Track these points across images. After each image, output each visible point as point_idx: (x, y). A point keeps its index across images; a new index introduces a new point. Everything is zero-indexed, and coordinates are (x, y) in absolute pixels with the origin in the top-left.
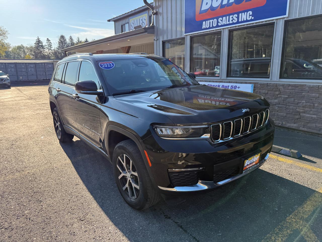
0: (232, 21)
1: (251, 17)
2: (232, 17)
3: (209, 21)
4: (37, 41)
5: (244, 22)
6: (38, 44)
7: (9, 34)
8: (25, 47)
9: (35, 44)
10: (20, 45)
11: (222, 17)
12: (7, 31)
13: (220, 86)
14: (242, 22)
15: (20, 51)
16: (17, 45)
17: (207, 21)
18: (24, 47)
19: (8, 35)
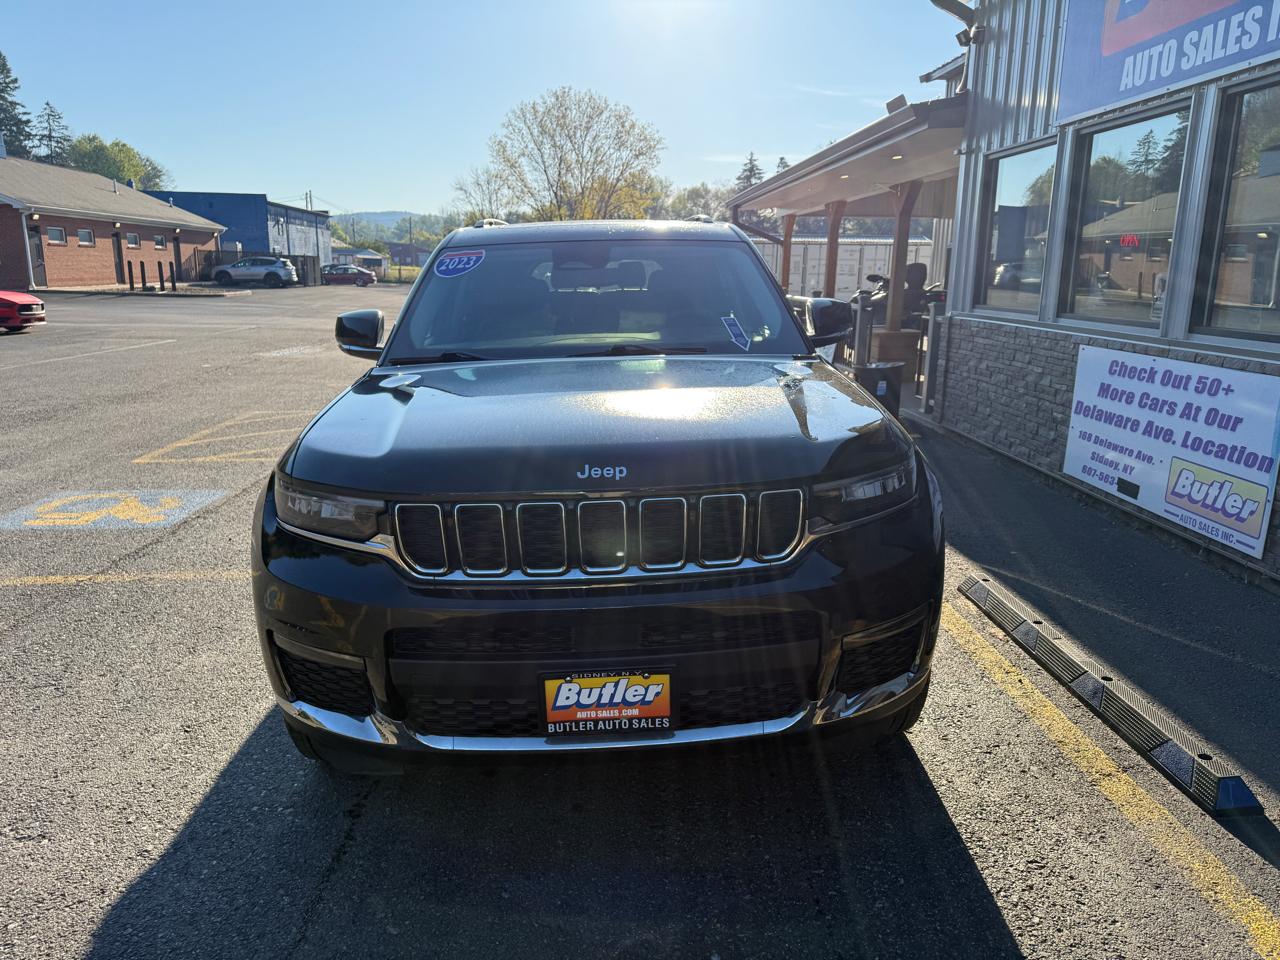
0: (1238, 40)
2: (1241, 24)
3: (1147, 52)
4: (746, 170)
6: (748, 178)
7: (666, 148)
8: (713, 191)
9: (737, 182)
10: (698, 184)
11: (1199, 27)
12: (660, 139)
13: (1156, 372)
15: (695, 205)
16: (689, 187)
17: (1138, 52)
18: (707, 191)
19: (661, 152)
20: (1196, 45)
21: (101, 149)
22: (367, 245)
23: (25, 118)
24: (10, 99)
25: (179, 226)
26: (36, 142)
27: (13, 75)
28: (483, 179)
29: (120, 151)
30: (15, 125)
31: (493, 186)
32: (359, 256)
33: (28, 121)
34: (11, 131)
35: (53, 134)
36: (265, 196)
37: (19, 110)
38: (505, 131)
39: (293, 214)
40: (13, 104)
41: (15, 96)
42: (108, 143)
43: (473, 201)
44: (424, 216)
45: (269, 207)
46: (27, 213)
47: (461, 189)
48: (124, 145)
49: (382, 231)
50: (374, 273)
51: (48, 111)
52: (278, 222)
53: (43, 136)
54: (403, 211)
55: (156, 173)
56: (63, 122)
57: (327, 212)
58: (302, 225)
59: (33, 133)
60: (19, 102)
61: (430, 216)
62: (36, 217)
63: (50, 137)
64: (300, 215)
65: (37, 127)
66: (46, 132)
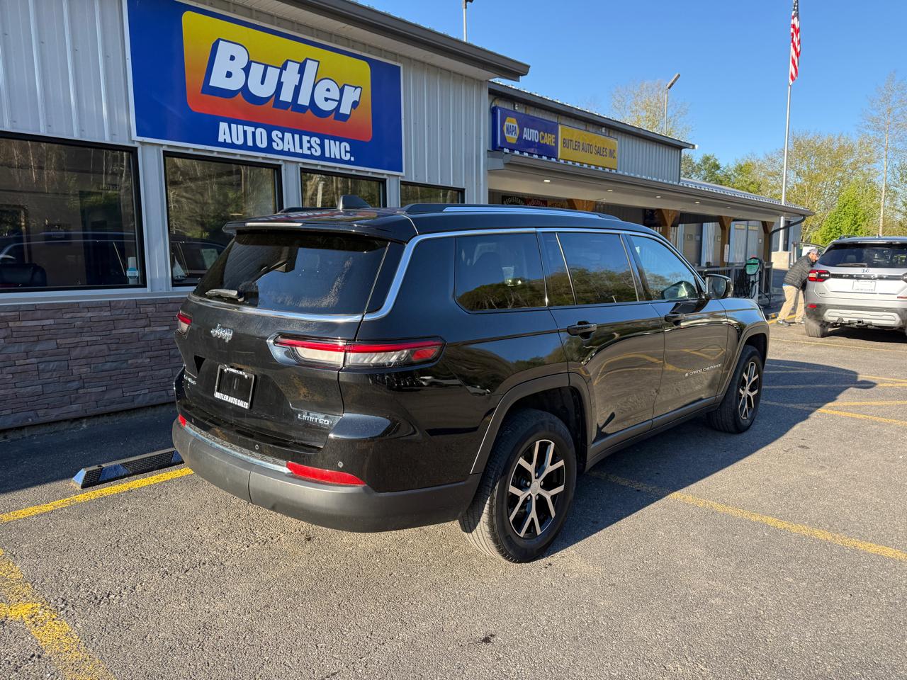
0: (309, 149)
1: (348, 155)
2: (309, 142)
3: (240, 127)
5: (335, 160)
11: (283, 131)
14: (330, 160)
17: (233, 123)
20: (282, 139)
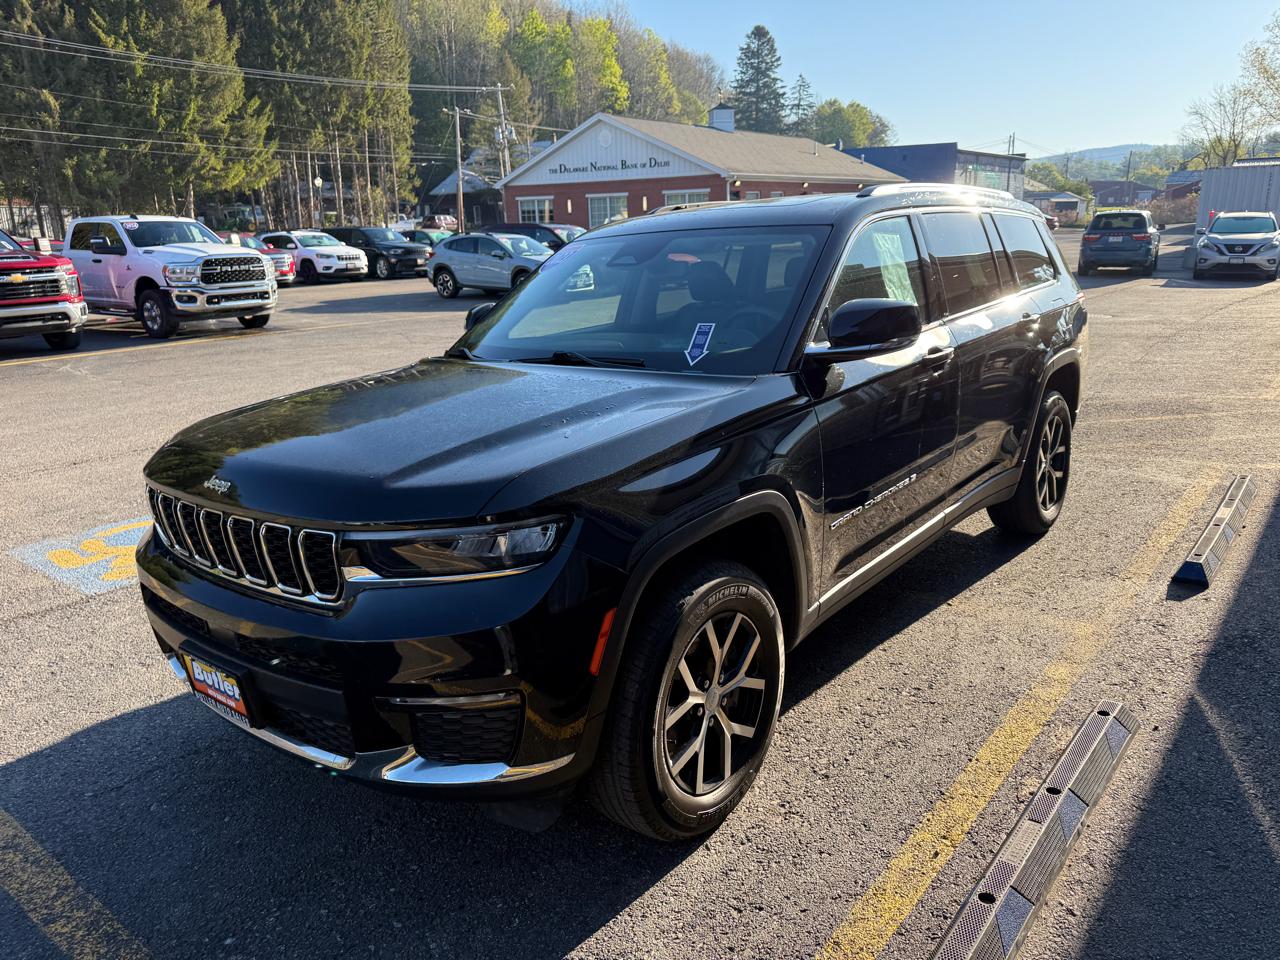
21: (838, 112)
22: (1067, 187)
23: (781, 91)
24: (773, 76)
25: (861, 182)
26: (788, 112)
27: (778, 54)
28: (1227, 98)
29: (854, 111)
30: (774, 98)
31: (1242, 104)
32: (1053, 200)
33: (784, 94)
34: (770, 104)
35: (802, 103)
36: (955, 144)
37: (779, 84)
38: (1268, 35)
39: (984, 159)
40: (775, 80)
41: (777, 73)
42: (845, 104)
43: (1209, 126)
44: (1159, 148)
45: (959, 155)
46: (731, 180)
47: (1197, 113)
48: (858, 105)
49: (1106, 168)
50: (1056, 219)
51: (799, 83)
52: (966, 170)
53: (794, 105)
54: (1139, 143)
55: (880, 129)
56: (810, 91)
57: (1024, 155)
58: (992, 171)
59: (786, 104)
60: (779, 77)
61: (1166, 146)
62: (738, 183)
63: (798, 106)
64: (993, 159)
65: (789, 100)
66: (796, 102)
